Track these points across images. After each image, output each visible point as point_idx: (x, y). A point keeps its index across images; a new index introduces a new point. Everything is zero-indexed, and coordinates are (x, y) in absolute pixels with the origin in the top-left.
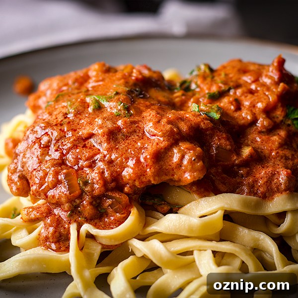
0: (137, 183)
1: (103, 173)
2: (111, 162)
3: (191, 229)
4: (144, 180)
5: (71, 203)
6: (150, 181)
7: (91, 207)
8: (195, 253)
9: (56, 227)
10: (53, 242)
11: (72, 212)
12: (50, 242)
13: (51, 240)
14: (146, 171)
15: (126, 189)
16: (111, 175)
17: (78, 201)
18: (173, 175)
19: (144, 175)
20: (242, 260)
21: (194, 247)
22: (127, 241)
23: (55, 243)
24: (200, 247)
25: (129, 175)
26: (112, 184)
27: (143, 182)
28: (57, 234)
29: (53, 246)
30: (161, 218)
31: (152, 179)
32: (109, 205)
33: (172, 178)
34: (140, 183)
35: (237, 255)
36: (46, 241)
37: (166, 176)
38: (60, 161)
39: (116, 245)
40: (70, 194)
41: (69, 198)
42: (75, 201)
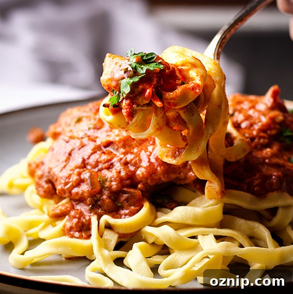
0: (149, 181)
1: (120, 172)
2: (126, 164)
3: (195, 218)
4: (155, 177)
5: (93, 198)
6: (160, 179)
7: (110, 200)
8: (200, 237)
9: (79, 219)
10: (76, 231)
11: (93, 206)
12: (74, 231)
13: (75, 230)
14: (157, 169)
15: (140, 186)
16: (127, 174)
17: (98, 196)
18: (180, 173)
19: (155, 173)
20: (239, 243)
21: (199, 232)
22: (140, 230)
23: (79, 232)
24: (203, 232)
25: (143, 174)
26: (128, 181)
27: (154, 180)
28: (80, 224)
29: (77, 234)
30: (169, 212)
31: (162, 177)
32: (125, 200)
33: (179, 176)
34: (151, 180)
35: (235, 238)
36: (71, 231)
37: (174, 175)
38: (83, 165)
39: (131, 234)
40: (92, 189)
41: (91, 193)
42: (96, 196)
